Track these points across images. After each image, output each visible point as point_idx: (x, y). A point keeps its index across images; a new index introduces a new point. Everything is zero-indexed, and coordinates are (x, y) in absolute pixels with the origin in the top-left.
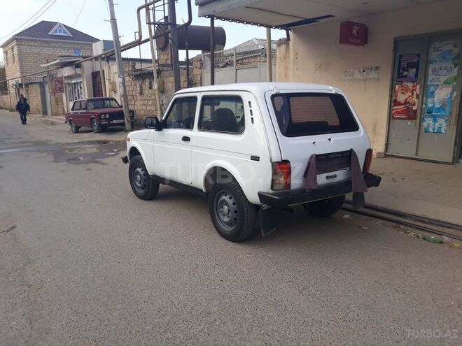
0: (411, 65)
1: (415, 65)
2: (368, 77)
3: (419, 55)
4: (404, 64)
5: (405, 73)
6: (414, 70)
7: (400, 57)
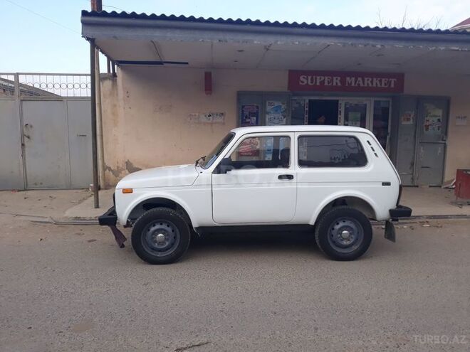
0: (252, 114)
1: (256, 114)
2: (214, 121)
3: (257, 107)
4: (246, 113)
5: (248, 120)
6: (255, 118)
7: (243, 107)
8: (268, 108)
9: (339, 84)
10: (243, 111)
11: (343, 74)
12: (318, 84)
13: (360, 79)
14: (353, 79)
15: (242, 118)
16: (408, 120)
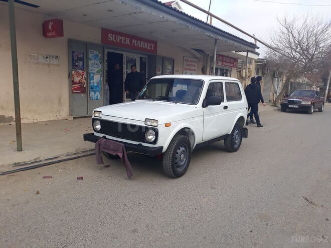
0: (80, 59)
1: (82, 59)
2: (51, 62)
3: (83, 54)
4: (75, 58)
5: (77, 64)
6: (82, 62)
7: (73, 52)
8: (91, 55)
9: (129, 44)
10: (73, 56)
11: (132, 37)
12: (118, 41)
13: (139, 41)
14: (136, 41)
15: (73, 62)
16: (159, 71)
